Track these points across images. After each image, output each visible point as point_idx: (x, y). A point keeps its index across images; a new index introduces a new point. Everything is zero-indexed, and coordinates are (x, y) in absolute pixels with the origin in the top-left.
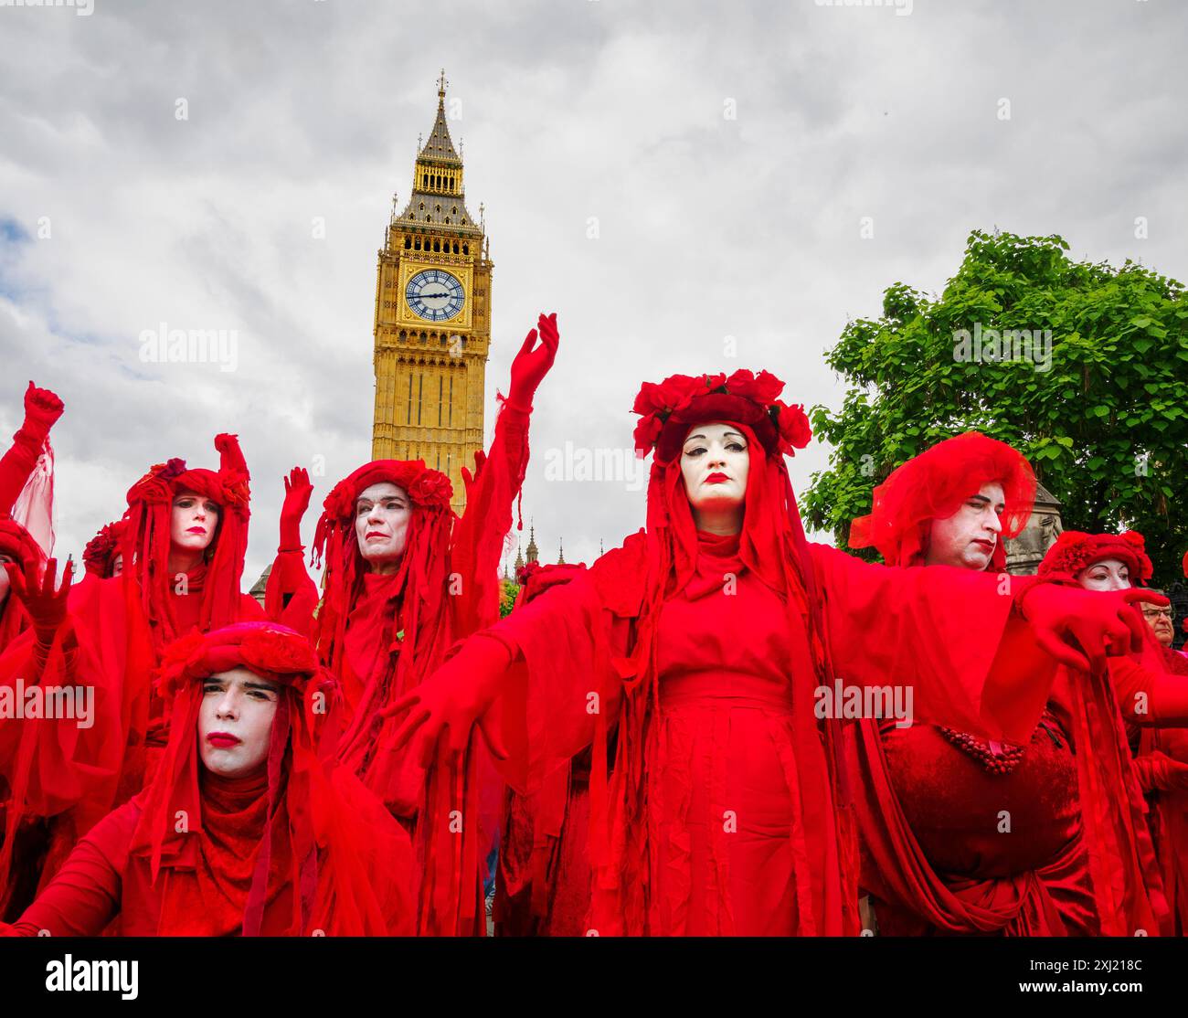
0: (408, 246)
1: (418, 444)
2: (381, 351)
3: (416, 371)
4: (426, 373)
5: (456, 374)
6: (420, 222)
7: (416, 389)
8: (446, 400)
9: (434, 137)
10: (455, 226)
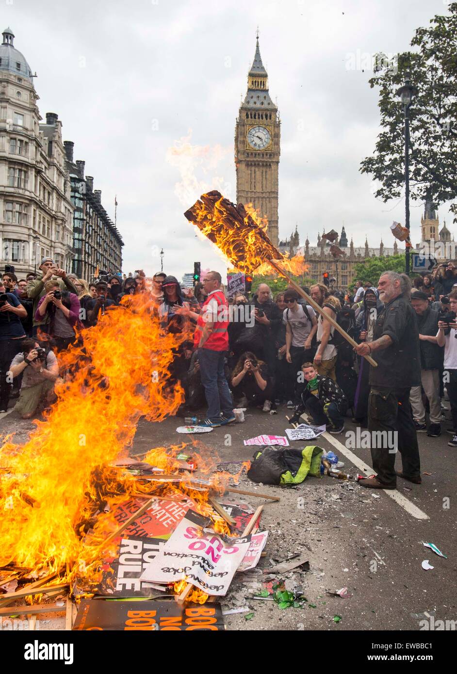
0: (247, 117)
1: (255, 198)
2: (238, 162)
3: (253, 168)
4: (257, 169)
5: (268, 170)
6: (251, 105)
7: (253, 175)
8: (264, 179)
9: (255, 61)
10: (265, 106)
